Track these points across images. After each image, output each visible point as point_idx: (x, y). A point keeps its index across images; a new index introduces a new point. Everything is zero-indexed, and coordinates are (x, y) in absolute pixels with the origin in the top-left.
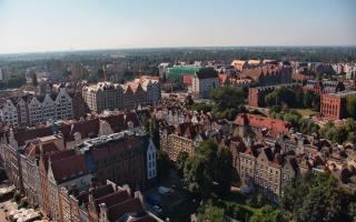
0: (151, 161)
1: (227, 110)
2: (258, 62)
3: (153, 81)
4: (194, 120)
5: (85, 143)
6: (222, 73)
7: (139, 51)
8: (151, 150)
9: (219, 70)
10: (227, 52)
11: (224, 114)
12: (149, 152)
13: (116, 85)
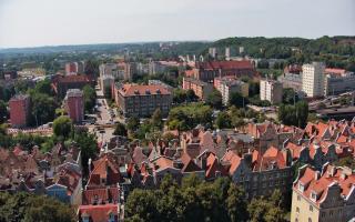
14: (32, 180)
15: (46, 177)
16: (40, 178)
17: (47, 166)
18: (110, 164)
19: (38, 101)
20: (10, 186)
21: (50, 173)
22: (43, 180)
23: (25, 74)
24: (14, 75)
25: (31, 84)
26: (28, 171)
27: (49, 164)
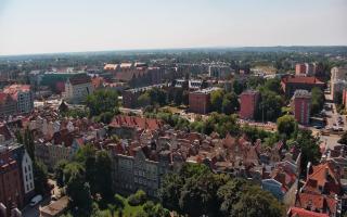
0: (27, 174)
1: (102, 114)
2: (129, 65)
3: (24, 90)
4: (71, 127)
6: (95, 77)
8: (27, 162)
9: (92, 75)
10: (99, 56)
11: (99, 118)
12: (24, 164)
14: (251, 170)
15: (264, 169)
16: (258, 170)
17: (267, 160)
18: (330, 173)
19: (266, 97)
20: (232, 171)
21: (268, 167)
22: (261, 172)
23: (257, 71)
24: (248, 71)
25: (262, 81)
26: (249, 161)
27: (268, 158)
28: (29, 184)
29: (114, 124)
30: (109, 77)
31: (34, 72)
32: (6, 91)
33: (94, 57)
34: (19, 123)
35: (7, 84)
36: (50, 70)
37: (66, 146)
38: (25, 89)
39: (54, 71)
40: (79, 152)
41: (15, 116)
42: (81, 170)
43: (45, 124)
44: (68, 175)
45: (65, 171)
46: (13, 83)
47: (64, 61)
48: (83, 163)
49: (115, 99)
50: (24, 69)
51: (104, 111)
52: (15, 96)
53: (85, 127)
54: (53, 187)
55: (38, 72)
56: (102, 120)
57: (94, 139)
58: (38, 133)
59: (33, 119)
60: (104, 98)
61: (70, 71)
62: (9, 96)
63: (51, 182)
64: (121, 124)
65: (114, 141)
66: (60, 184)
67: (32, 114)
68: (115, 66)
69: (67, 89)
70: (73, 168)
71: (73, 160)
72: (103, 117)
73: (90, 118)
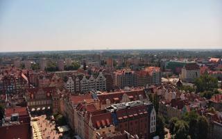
0: (153, 121)
1: (205, 92)
4: (183, 97)
5: (112, 106)
6: (202, 66)
7: (148, 51)
8: (153, 114)
9: (200, 65)
10: (205, 52)
11: (203, 94)
12: (152, 115)
13: (133, 72)
28: (153, 127)
29: (213, 99)
30: (212, 67)
31: (163, 60)
32: (147, 70)
33: (202, 52)
34: (152, 89)
35: (147, 66)
36: (173, 59)
37: (178, 109)
38: (157, 70)
39: (176, 60)
40: (187, 114)
41: (149, 85)
42: (186, 126)
43: (167, 93)
44: (177, 128)
45: (176, 125)
46: (151, 66)
47: (182, 54)
48: (188, 122)
49: (215, 82)
50: (157, 58)
51: (207, 90)
52: (151, 74)
53: (193, 99)
54: (167, 133)
55: (166, 60)
56: (205, 96)
57: (197, 108)
58: (162, 97)
59: (160, 88)
60: (207, 80)
61: (186, 61)
62: (148, 73)
63: (166, 130)
64: (218, 100)
65: (212, 112)
66: (172, 133)
67: (160, 85)
68: (217, 60)
69: (182, 72)
70: (181, 124)
71: (182, 119)
72: (205, 94)
73: (196, 93)
